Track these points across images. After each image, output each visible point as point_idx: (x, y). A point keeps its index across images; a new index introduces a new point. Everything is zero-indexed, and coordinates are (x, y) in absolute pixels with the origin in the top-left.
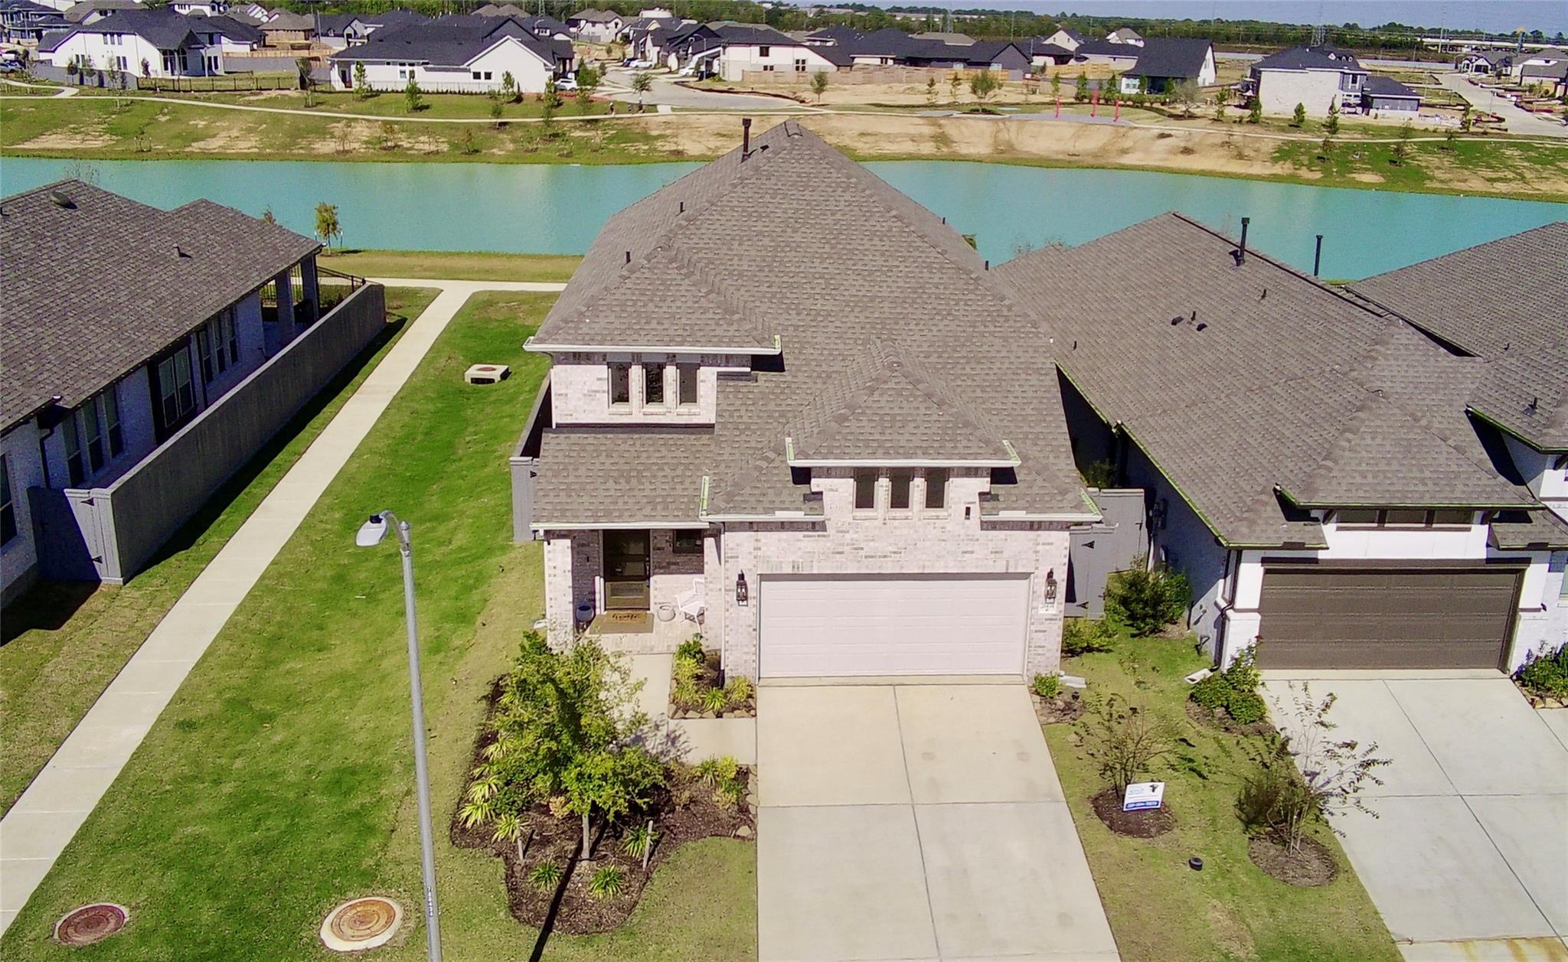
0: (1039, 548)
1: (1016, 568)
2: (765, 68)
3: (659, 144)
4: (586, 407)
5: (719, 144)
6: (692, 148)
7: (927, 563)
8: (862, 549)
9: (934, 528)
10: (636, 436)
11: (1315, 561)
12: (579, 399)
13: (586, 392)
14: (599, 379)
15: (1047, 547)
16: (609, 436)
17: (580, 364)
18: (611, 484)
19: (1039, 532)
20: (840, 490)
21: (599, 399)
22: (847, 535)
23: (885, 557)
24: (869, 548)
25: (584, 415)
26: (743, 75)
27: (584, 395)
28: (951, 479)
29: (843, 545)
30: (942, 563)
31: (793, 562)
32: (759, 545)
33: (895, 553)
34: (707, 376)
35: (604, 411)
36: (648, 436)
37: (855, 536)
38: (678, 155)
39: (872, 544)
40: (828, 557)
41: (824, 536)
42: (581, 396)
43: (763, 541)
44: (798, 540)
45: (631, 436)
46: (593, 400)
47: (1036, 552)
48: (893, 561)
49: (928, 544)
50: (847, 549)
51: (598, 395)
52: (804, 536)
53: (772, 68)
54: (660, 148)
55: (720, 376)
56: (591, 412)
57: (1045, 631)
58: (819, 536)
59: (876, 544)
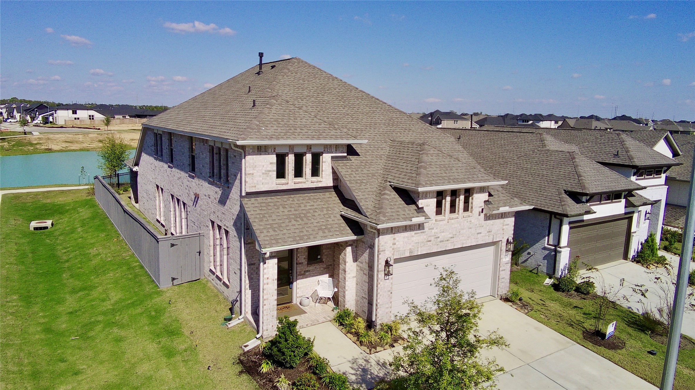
0: (504, 227)
1: (496, 240)
2: (75, 119)
3: (38, 146)
4: (263, 181)
5: (67, 145)
6: (55, 147)
7: (464, 241)
8: (439, 237)
9: (467, 222)
10: (292, 196)
11: (583, 221)
12: (260, 176)
13: (264, 172)
14: (271, 163)
15: (507, 226)
16: (278, 197)
17: (261, 155)
18: (293, 222)
19: (505, 219)
20: (431, 205)
21: (271, 176)
22: (433, 231)
23: (448, 240)
24: (442, 236)
25: (262, 186)
26: (65, 121)
27: (263, 174)
28: (474, 195)
29: (430, 236)
30: (470, 240)
31: (410, 249)
32: (395, 241)
33: (452, 238)
34: (326, 159)
35: (274, 184)
36: (298, 195)
37: (436, 231)
38: (49, 150)
39: (443, 234)
40: (424, 244)
41: (423, 232)
42: (261, 174)
43: (397, 239)
44: (413, 236)
45: (290, 196)
46: (268, 176)
47: (503, 229)
48: (451, 242)
49: (465, 231)
50: (432, 238)
51: (270, 173)
52: (415, 234)
53: (78, 119)
54: (39, 148)
55: (332, 157)
56: (266, 184)
57: (505, 270)
58: (421, 233)
59: (445, 234)
